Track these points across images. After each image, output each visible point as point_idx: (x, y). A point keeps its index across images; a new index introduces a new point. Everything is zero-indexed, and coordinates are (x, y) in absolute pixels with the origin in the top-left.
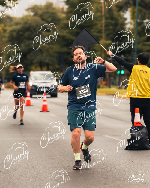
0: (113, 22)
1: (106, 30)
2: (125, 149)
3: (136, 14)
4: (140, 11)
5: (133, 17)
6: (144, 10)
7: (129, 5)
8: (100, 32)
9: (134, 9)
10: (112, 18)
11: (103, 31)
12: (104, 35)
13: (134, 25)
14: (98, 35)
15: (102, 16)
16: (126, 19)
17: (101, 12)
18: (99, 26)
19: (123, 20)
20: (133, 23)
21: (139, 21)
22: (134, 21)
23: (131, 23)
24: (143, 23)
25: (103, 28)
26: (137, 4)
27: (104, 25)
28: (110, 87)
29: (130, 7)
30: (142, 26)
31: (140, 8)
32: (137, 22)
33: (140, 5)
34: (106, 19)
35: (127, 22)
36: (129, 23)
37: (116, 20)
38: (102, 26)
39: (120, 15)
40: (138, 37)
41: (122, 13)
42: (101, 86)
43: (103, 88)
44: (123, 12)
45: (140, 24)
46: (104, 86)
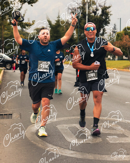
2: (74, 86)
3: (78, 31)
4: (80, 30)
5: (77, 33)
9: (77, 29)
13: (77, 36)
17: (64, 31)
21: (79, 34)
23: (76, 35)
24: (81, 35)
26: (79, 27)
30: (81, 36)
31: (80, 29)
32: (79, 35)
33: (80, 28)
35: (74, 35)
36: (75, 35)
45: (79, 36)
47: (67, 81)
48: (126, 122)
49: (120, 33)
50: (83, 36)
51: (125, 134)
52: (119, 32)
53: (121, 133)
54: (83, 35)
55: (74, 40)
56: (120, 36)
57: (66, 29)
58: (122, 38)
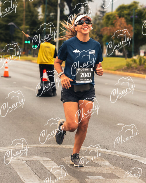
0: (30, 14)
1: (26, 19)
3: (45, 9)
4: (48, 7)
5: (43, 11)
6: (50, 7)
8: (22, 20)
9: (44, 6)
10: (30, 11)
11: (24, 20)
12: (24, 22)
13: (44, 16)
14: (21, 22)
15: (23, 10)
16: (38, 12)
17: (23, 7)
18: (21, 16)
20: (43, 15)
21: (47, 14)
22: (44, 13)
24: (49, 15)
25: (24, 18)
26: (46, 3)
27: (24, 16)
28: (27, 56)
29: (42, 5)
30: (49, 17)
31: (48, 5)
33: (48, 3)
34: (26, 12)
35: (39, 14)
36: (41, 15)
37: (33, 13)
38: (23, 17)
39: (35, 10)
41: (36, 9)
44: (37, 7)
45: (47, 16)
46: (24, 55)
47: (25, 87)
48: (117, 155)
49: (111, 15)
50: (52, 18)
51: (115, 174)
52: (110, 13)
53: (110, 172)
54: (52, 15)
55: (38, 22)
56: (112, 19)
57: (26, 4)
58: (114, 22)
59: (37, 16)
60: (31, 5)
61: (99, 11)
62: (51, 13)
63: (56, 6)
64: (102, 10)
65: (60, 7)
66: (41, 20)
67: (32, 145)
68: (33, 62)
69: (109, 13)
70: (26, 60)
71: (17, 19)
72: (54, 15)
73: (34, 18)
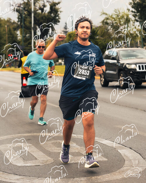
0: (12, 36)
1: (8, 40)
3: (22, 32)
4: (24, 30)
5: (21, 34)
6: (26, 30)
7: (19, 28)
8: (5, 41)
9: (21, 29)
10: (11, 34)
11: (7, 40)
12: (7, 42)
13: (22, 37)
14: (4, 42)
15: (6, 33)
16: (18, 35)
17: (6, 31)
18: (5, 38)
19: (16, 35)
20: (21, 36)
21: (24, 35)
22: (21, 35)
23: (20, 36)
24: (26, 36)
25: (7, 39)
26: (23, 27)
27: (7, 38)
28: (11, 67)
29: (20, 29)
30: (26, 38)
31: (24, 29)
32: (23, 36)
33: (24, 27)
34: (8, 34)
35: (18, 36)
38: (6, 38)
39: (15, 33)
40: (24, 43)
41: (16, 32)
42: (6, 67)
43: (7, 68)
44: (16, 31)
45: (24, 37)
48: (81, 138)
49: (72, 34)
50: (28, 38)
51: (81, 152)
52: (72, 32)
53: (77, 151)
54: (28, 36)
55: (18, 42)
56: (73, 37)
57: (7, 29)
58: (74, 39)
59: (17, 37)
60: (12, 29)
61: (63, 31)
62: (27, 34)
63: (31, 29)
64: (65, 30)
65: (33, 29)
66: (20, 40)
67: (17, 135)
68: (15, 72)
69: (70, 32)
70: (10, 71)
71: (1, 40)
72: (29, 36)
73: (14, 39)
